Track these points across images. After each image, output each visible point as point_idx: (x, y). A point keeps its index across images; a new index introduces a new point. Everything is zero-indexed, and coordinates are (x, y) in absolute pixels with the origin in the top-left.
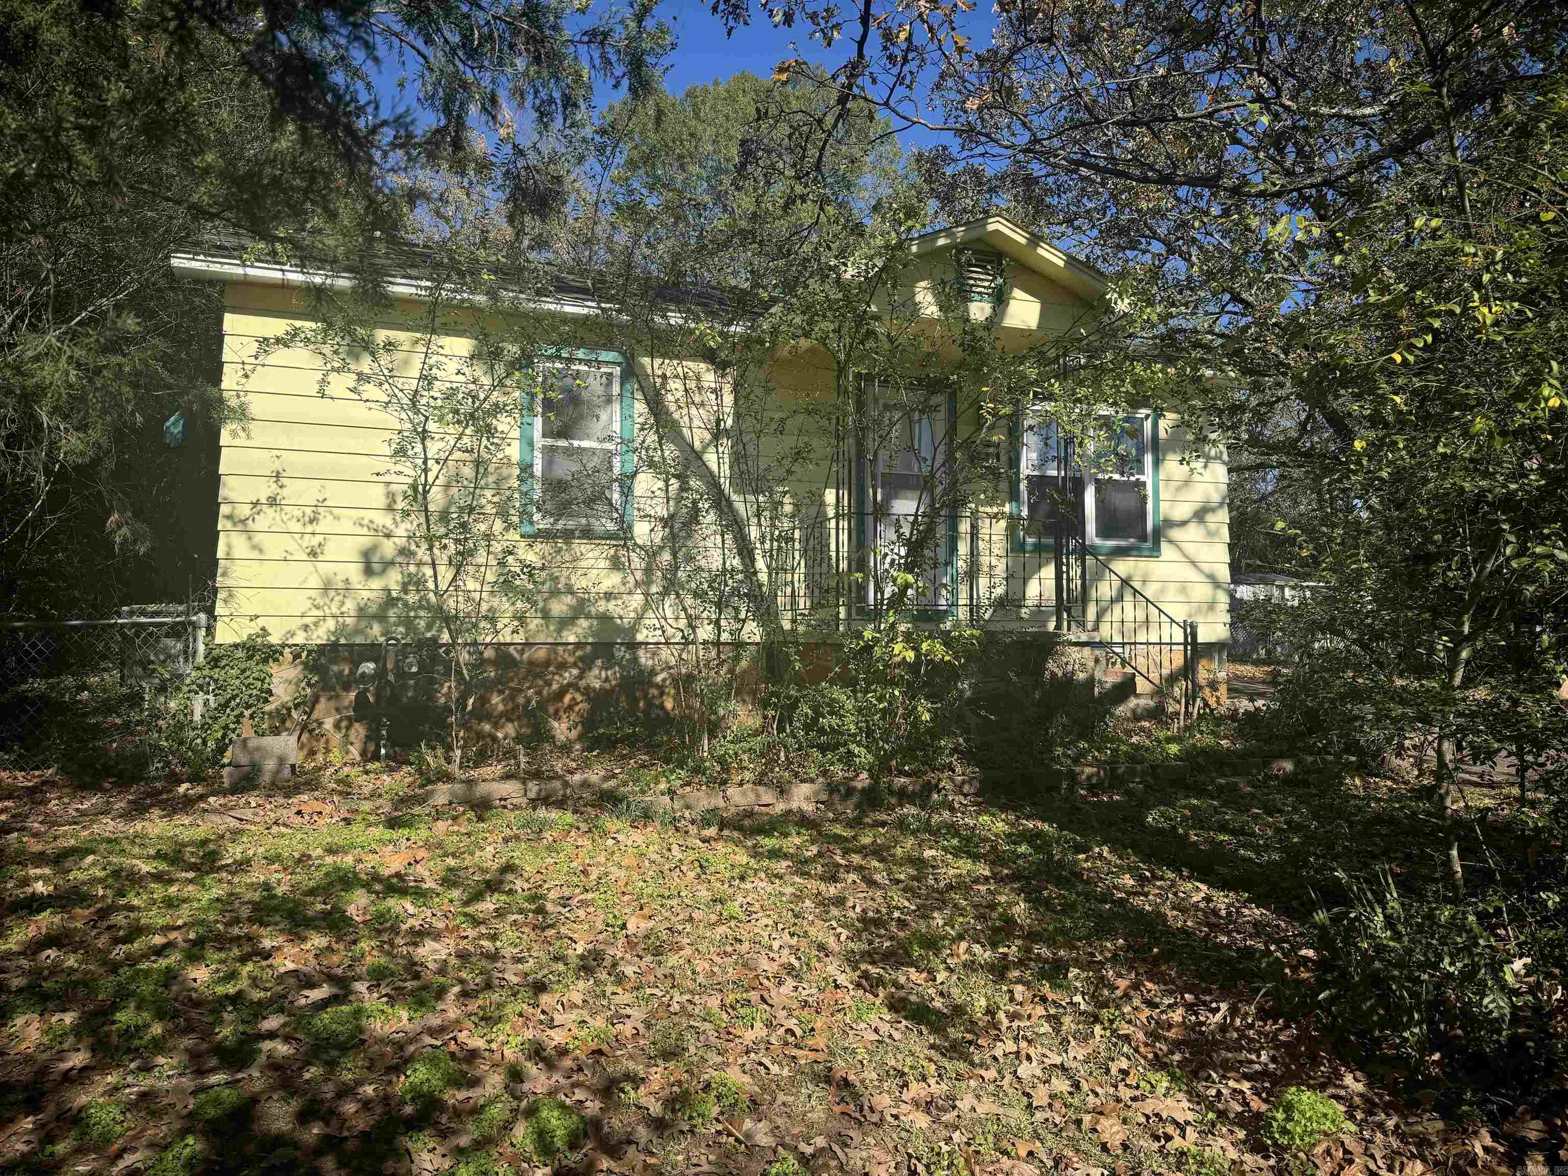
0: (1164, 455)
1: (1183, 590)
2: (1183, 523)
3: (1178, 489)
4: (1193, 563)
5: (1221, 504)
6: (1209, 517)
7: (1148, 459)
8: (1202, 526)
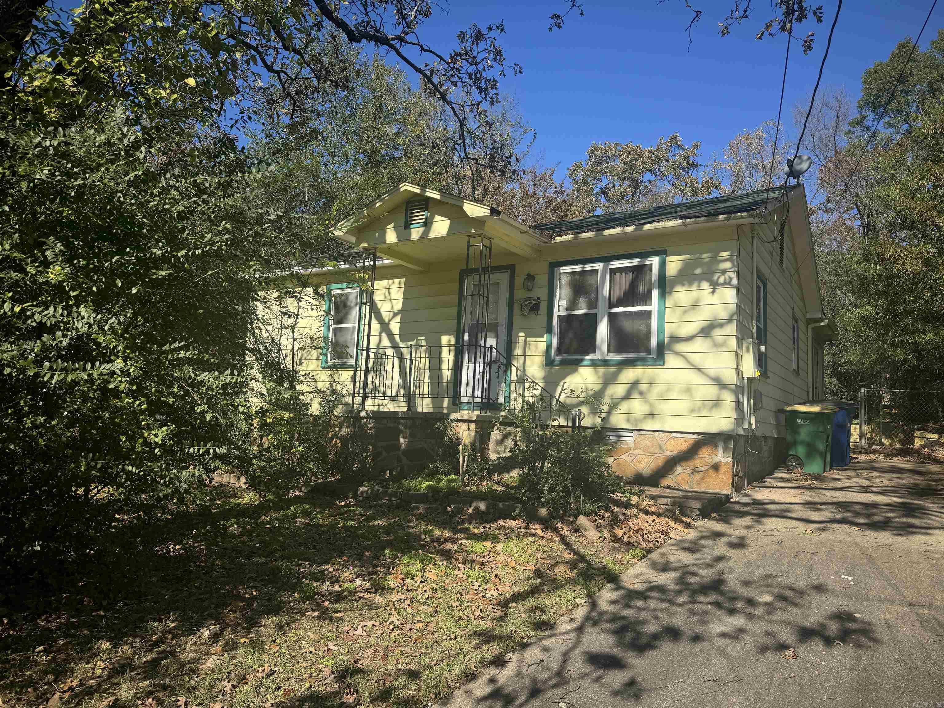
0: (672, 288)
1: (688, 391)
2: (690, 339)
3: (685, 312)
4: (699, 369)
5: (730, 320)
6: (717, 332)
7: (655, 294)
8: (709, 339)
